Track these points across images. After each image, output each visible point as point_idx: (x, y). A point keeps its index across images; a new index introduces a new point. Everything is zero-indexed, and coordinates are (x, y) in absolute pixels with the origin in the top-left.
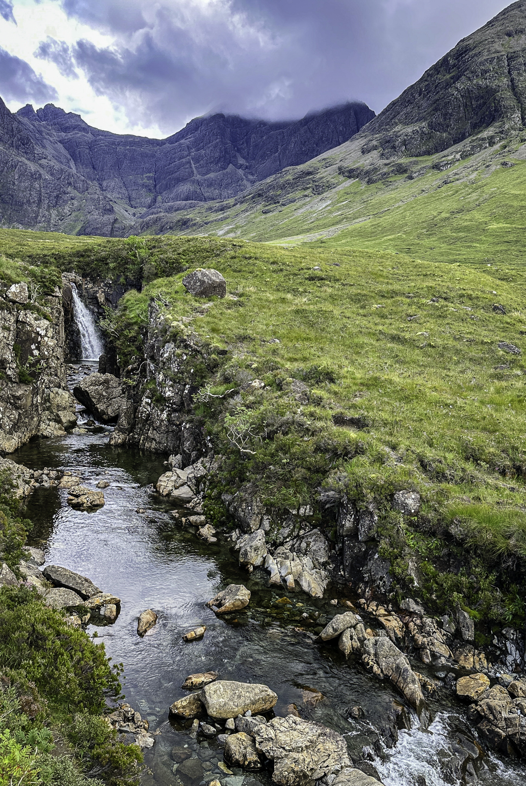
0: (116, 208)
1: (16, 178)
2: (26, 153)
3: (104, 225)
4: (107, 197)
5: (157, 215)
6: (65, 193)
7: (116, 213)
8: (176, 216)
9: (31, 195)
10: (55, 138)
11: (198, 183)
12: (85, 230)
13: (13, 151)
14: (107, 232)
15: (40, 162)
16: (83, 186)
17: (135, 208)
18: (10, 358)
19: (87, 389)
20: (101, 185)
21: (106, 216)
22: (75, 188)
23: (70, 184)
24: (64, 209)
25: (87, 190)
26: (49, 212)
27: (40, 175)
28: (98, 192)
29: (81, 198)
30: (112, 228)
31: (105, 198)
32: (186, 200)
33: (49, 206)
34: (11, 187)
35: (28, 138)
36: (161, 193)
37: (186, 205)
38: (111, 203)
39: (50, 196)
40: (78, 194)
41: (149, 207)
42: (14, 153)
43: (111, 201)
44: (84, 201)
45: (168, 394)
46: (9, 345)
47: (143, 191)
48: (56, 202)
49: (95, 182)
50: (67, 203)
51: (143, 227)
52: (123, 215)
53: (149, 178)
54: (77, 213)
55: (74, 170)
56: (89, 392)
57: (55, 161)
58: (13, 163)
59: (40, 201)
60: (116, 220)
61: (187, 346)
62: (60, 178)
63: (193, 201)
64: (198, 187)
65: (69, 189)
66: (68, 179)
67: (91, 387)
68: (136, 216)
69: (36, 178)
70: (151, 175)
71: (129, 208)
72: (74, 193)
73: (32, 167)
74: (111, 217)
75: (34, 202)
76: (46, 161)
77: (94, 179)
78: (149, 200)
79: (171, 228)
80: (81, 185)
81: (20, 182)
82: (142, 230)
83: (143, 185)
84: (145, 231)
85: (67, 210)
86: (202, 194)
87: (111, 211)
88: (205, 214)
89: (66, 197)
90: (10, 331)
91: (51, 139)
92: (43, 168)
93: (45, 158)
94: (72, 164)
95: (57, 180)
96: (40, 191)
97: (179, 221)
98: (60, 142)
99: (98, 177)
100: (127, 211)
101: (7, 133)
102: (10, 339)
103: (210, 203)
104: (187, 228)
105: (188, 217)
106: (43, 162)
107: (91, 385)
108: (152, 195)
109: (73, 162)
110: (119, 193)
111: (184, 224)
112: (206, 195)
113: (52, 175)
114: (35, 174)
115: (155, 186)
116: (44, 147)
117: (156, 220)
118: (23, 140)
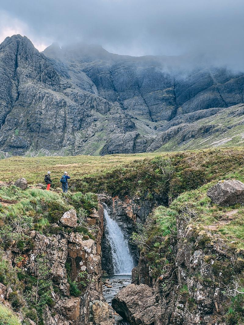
0: (138, 124)
1: (43, 108)
2: (52, 85)
3: (126, 141)
4: (128, 115)
5: (178, 126)
6: (88, 116)
7: (137, 129)
8: (198, 124)
9: (56, 121)
10: (78, 68)
11: (218, 90)
12: (108, 148)
13: (41, 85)
14: (129, 148)
15: (65, 91)
16: (105, 107)
17: (156, 121)
18: (63, 274)
19: (125, 300)
20: (122, 104)
21: (128, 133)
22: (98, 110)
23: (93, 107)
24: (88, 130)
25: (109, 111)
26: (73, 135)
27: (65, 102)
28: (119, 111)
29: (103, 118)
30: (134, 144)
31: (126, 116)
32: (207, 108)
33: (73, 130)
34: (39, 116)
35: (54, 72)
36: (181, 105)
37: (206, 113)
38: (132, 120)
39: (74, 120)
40: (100, 115)
41: (170, 119)
42: (41, 86)
43: (132, 118)
44: (107, 121)
45: (200, 297)
46: (62, 263)
47: (163, 105)
48: (80, 125)
49: (116, 102)
50: (90, 125)
51: (165, 139)
52: (145, 130)
53: (168, 92)
54: (99, 133)
55: (96, 95)
56: (126, 302)
57: (79, 88)
58: (41, 95)
59: (65, 126)
60: (138, 136)
61: (214, 252)
62: (84, 103)
63: (215, 108)
64: (219, 94)
65: (93, 112)
66: (91, 103)
67: (128, 298)
68: (158, 129)
69: (61, 106)
70: (171, 89)
71: (150, 122)
72: (97, 115)
73: (58, 96)
74: (133, 133)
75: (59, 128)
76: (70, 89)
77: (115, 100)
78: (169, 113)
79: (193, 136)
80: (103, 107)
81: (47, 111)
82: (163, 142)
83: (163, 99)
84: (167, 142)
85: (90, 131)
86: (224, 101)
87: (132, 127)
88: (227, 119)
89: (89, 120)
90: (63, 251)
91: (75, 69)
92: (68, 96)
93: (70, 87)
94: (95, 88)
95: (81, 105)
96: (65, 117)
97: (201, 129)
98: (83, 71)
99: (119, 97)
100: (148, 126)
101: (35, 70)
102: (62, 259)
103: (232, 108)
104: (210, 134)
105: (210, 124)
106: (68, 90)
107: (127, 296)
108: (172, 107)
109: (96, 88)
110: (140, 110)
111: (207, 131)
112: (227, 100)
113: (76, 101)
114: (61, 102)
115: (175, 99)
116: (68, 77)
117: (178, 131)
118: (50, 74)
